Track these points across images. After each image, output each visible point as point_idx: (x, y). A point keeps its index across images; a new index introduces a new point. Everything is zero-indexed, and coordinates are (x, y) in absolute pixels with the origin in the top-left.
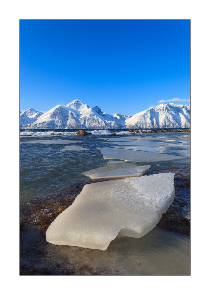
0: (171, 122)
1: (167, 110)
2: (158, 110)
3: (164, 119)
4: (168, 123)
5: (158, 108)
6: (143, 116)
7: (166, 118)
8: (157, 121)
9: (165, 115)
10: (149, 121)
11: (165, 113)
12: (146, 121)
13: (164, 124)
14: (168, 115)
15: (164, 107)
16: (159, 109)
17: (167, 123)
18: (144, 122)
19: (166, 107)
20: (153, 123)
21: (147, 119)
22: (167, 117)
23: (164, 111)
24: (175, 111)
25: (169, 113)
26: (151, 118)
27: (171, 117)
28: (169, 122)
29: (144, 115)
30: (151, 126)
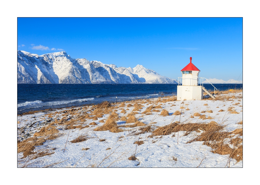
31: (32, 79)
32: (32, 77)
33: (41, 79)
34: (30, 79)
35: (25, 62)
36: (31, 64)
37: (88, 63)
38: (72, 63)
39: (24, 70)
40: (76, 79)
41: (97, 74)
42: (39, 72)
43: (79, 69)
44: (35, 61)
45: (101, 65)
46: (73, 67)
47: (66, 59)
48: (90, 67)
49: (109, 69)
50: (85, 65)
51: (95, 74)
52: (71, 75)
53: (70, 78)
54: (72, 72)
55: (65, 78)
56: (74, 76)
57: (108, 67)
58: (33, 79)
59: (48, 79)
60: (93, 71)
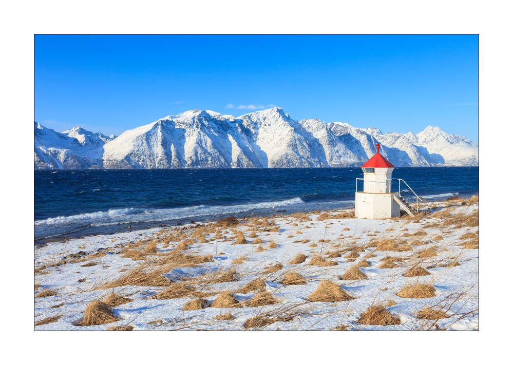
0: (209, 154)
1: (200, 127)
2: (180, 123)
3: (194, 146)
4: (203, 156)
5: (181, 120)
6: (144, 138)
7: (197, 145)
8: (177, 150)
9: (196, 137)
10: (158, 150)
11: (196, 131)
12: (151, 149)
13: (194, 158)
14: (202, 138)
15: (194, 118)
16: (183, 123)
17: (201, 156)
18: (147, 153)
19: (199, 119)
20: (168, 154)
21: (155, 146)
22: (199, 142)
23: (194, 127)
24: (217, 130)
25: (204, 132)
26: (165, 144)
27: (209, 142)
28: (204, 153)
29: (148, 136)
30: (164, 162)
31: (223, 160)
32: (223, 156)
33: (238, 159)
34: (220, 160)
35: (212, 130)
36: (222, 133)
37: (322, 128)
38: (293, 128)
39: (210, 144)
40: (300, 158)
41: (341, 147)
42: (236, 148)
43: (306, 139)
44: (229, 128)
45: (348, 131)
46: (295, 135)
47: (283, 121)
48: (326, 134)
49: (366, 138)
50: (317, 131)
51: (336, 148)
52: (290, 152)
53: (289, 158)
54: (294, 146)
55: (280, 158)
56: (297, 152)
57: (363, 133)
58: (226, 160)
59: (250, 159)
60: (332, 143)
